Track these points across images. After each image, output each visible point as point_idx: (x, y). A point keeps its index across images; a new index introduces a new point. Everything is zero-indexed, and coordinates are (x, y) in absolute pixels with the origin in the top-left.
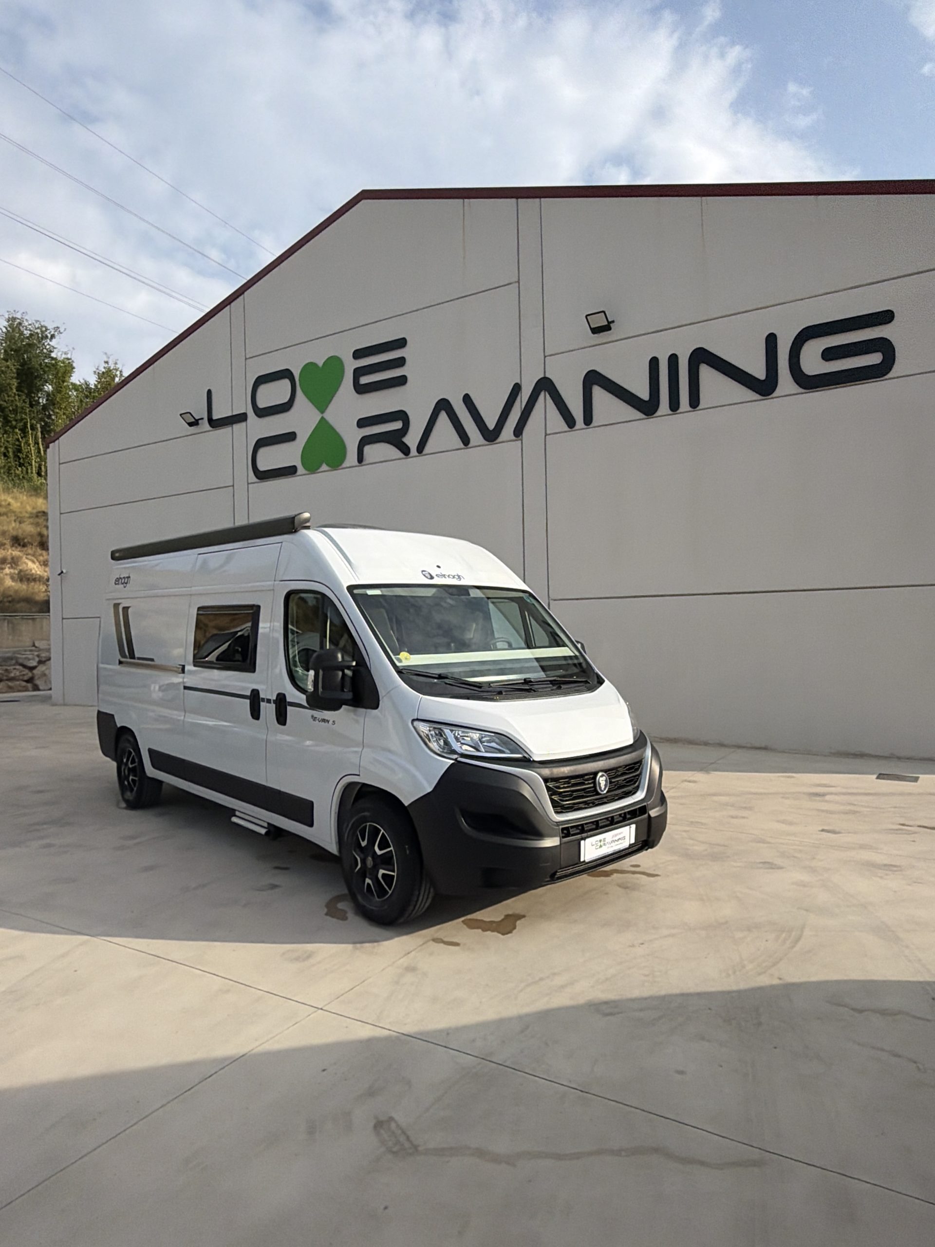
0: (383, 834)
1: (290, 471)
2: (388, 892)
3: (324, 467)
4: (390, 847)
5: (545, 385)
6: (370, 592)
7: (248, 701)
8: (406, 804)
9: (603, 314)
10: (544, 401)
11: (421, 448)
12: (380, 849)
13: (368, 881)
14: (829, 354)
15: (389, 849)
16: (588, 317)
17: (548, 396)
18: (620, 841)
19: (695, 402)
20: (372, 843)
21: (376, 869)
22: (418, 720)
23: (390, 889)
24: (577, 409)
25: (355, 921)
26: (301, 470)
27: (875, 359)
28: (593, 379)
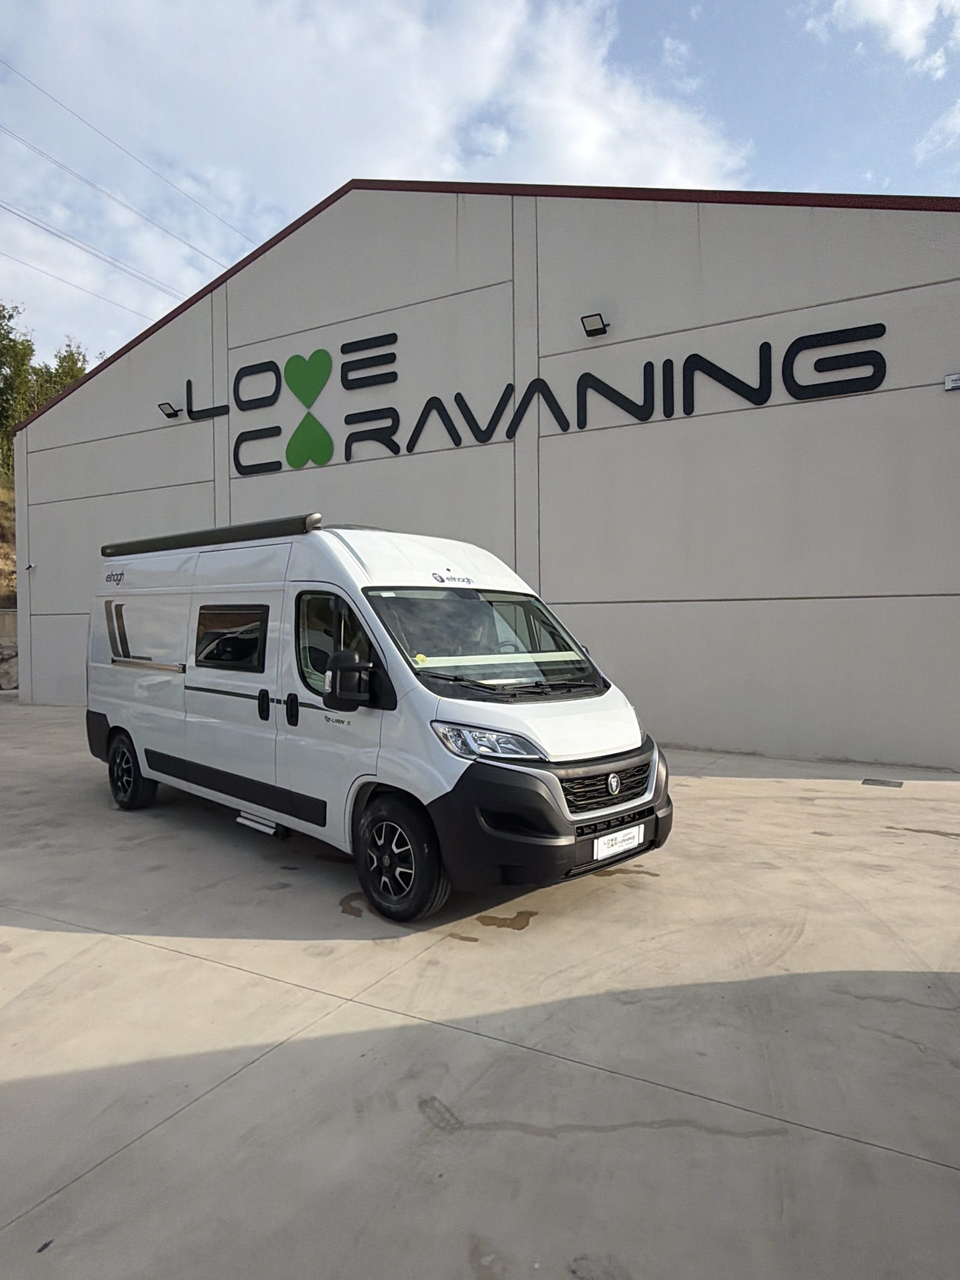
0: (400, 832)
1: (275, 467)
2: (405, 890)
3: (310, 464)
4: (408, 845)
5: (539, 387)
6: (385, 594)
7: (256, 702)
8: (425, 803)
9: (598, 317)
10: (538, 403)
11: (411, 447)
12: (398, 847)
13: (384, 879)
14: (821, 366)
15: (407, 848)
16: (584, 320)
17: (541, 397)
18: (630, 841)
19: (689, 409)
20: (389, 842)
21: (392, 868)
22: (436, 721)
23: (407, 887)
24: (571, 412)
25: (369, 917)
26: (286, 466)
27: (866, 371)
28: (587, 382)
